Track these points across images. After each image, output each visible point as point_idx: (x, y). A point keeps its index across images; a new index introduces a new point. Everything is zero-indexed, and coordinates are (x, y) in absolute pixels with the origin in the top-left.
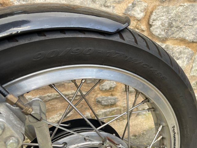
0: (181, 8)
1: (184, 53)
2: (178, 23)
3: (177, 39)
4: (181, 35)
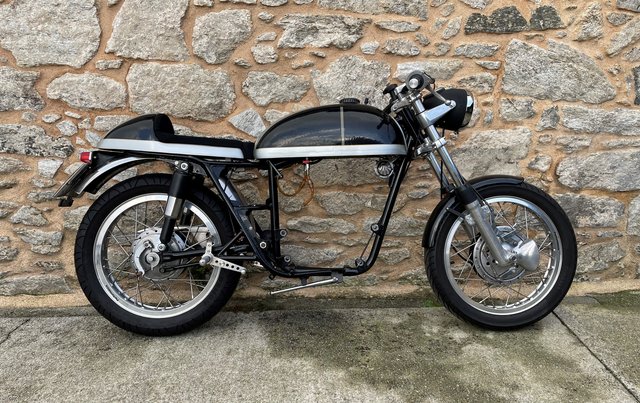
0: (593, 158)
1: (609, 205)
2: (592, 173)
3: (594, 189)
4: (599, 184)
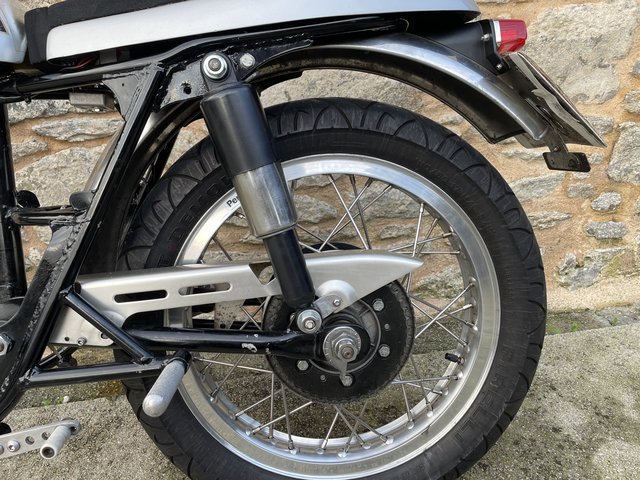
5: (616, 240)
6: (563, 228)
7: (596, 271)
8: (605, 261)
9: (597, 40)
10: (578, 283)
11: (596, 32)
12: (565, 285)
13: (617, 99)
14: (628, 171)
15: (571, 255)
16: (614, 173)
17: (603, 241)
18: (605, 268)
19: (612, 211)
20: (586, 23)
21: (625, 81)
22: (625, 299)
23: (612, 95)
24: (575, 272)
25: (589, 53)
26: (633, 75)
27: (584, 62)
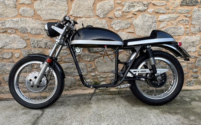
5: (197, 78)
6: (187, 75)
7: (193, 83)
8: (195, 81)
9: (193, 42)
10: (189, 85)
11: (193, 41)
12: (187, 85)
13: (197, 52)
14: (199, 65)
15: (188, 80)
16: (196, 65)
17: (194, 78)
18: (195, 83)
19: (196, 72)
20: (191, 39)
21: (198, 49)
22: (199, 89)
23: (196, 51)
24: (189, 83)
25: (191, 44)
26: (200, 48)
27: (191, 46)
